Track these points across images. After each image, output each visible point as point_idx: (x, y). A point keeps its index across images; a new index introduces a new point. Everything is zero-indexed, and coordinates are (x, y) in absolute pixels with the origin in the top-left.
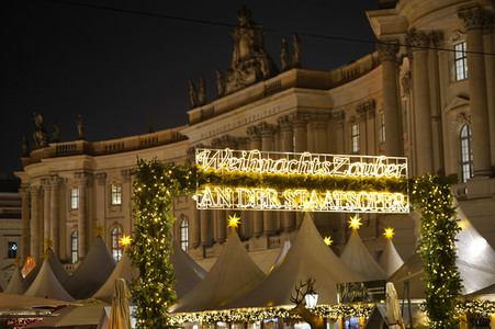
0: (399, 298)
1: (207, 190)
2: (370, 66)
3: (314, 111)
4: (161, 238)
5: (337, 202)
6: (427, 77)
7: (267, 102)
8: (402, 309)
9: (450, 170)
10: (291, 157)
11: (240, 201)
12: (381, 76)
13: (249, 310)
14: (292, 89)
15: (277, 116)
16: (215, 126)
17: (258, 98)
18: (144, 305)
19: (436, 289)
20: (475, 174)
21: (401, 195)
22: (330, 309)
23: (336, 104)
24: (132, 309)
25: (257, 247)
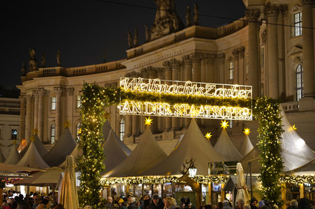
0: (244, 173)
1: (126, 102)
2: (242, 25)
3: (205, 52)
4: (97, 131)
5: (207, 112)
6: (277, 33)
7: (177, 46)
8: (246, 179)
9: (289, 93)
10: (179, 84)
11: (147, 110)
12: (248, 32)
13: (155, 177)
14: (192, 39)
15: (182, 55)
16: (144, 61)
17: (171, 43)
18: (85, 172)
19: (267, 168)
20: (304, 96)
21: (248, 109)
22: (204, 178)
23: (220, 49)
24: (77, 175)
25: (167, 138)
